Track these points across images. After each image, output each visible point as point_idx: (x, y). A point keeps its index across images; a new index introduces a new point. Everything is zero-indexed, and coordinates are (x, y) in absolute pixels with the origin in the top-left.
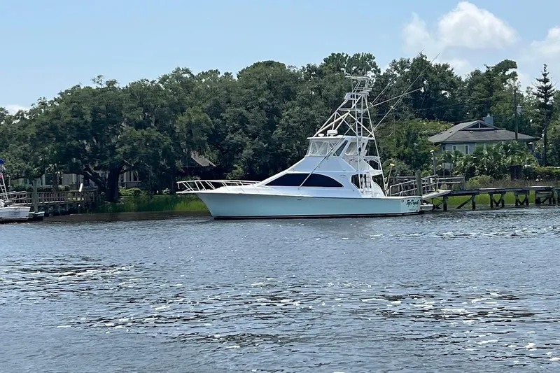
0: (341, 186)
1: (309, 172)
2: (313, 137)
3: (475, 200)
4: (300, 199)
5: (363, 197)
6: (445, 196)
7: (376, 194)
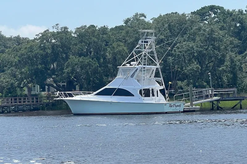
0: (133, 95)
1: (117, 87)
2: (121, 67)
3: (241, 103)
4: (111, 103)
5: (144, 102)
6: (217, 101)
7: (160, 100)
